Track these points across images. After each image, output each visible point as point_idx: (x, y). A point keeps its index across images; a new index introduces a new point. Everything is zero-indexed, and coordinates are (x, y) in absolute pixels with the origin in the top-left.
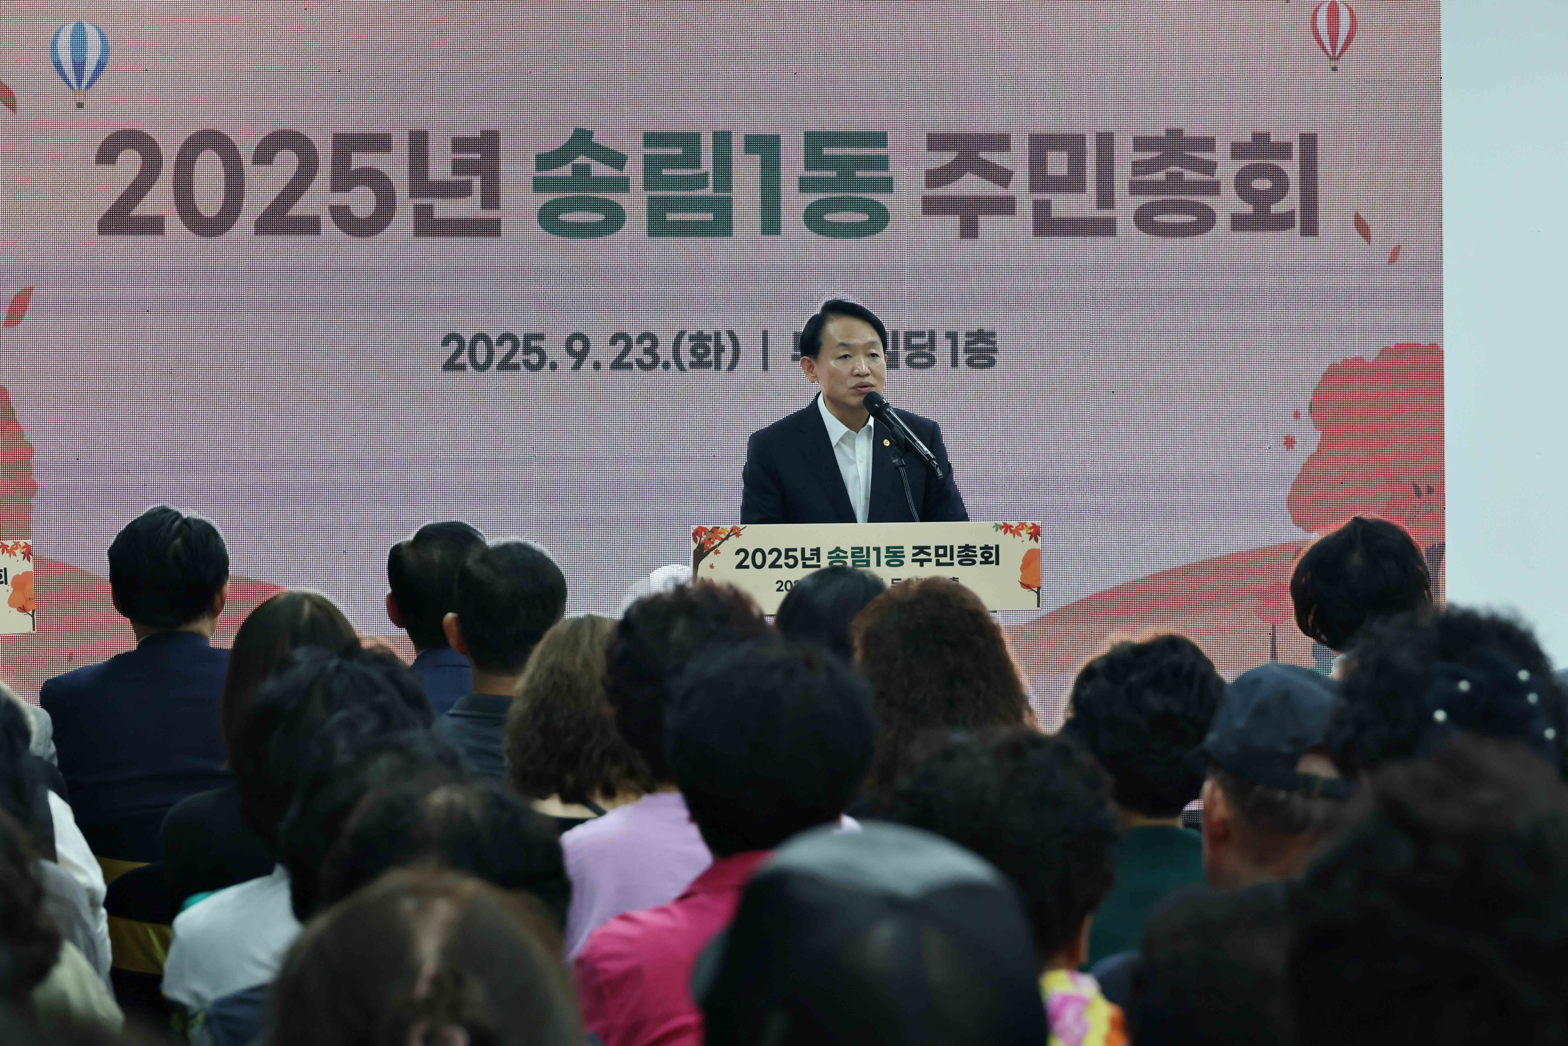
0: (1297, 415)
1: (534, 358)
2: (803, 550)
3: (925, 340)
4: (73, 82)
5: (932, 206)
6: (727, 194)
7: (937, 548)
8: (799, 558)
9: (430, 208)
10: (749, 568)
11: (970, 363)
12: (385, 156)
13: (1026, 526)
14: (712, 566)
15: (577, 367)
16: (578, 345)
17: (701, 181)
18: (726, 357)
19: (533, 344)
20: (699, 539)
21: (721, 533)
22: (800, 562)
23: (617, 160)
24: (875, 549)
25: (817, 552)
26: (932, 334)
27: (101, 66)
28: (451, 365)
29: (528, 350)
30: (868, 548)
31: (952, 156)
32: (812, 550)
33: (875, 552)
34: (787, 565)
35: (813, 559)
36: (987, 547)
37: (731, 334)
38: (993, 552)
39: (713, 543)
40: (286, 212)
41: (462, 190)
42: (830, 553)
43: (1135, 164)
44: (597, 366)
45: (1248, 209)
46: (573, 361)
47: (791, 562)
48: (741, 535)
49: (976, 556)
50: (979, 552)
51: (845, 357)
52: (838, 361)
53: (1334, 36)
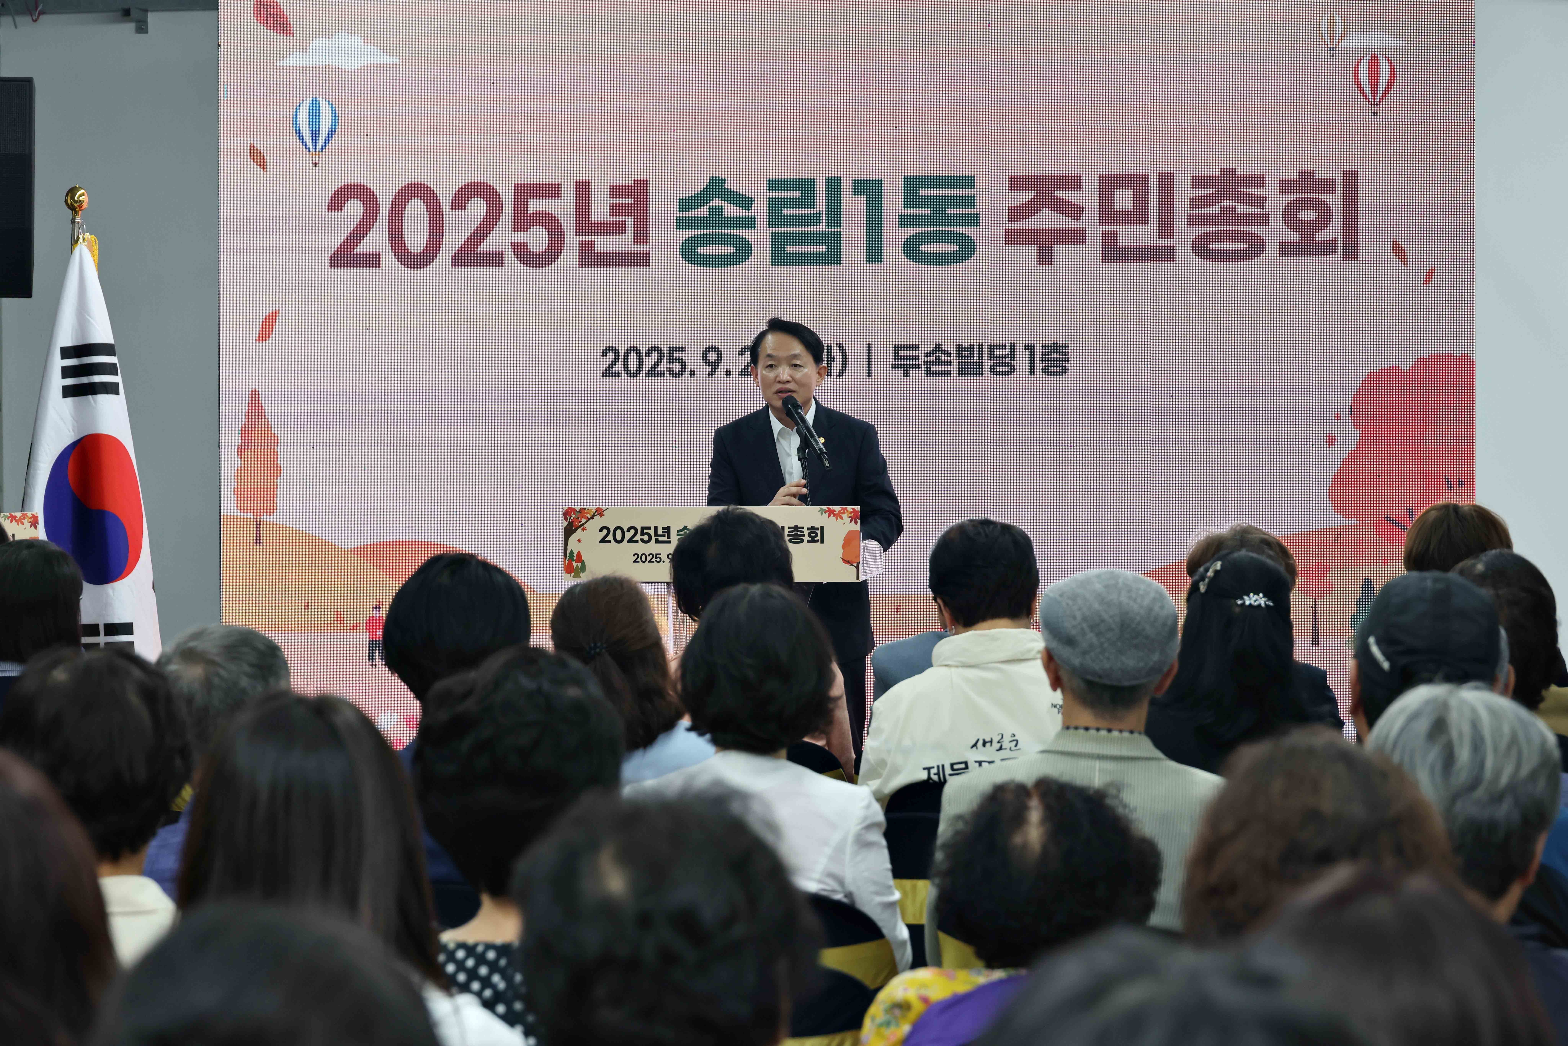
0: (1338, 417)
1: (676, 367)
2: (656, 528)
3: (1007, 351)
4: (311, 146)
5: (1012, 238)
6: (837, 230)
8: (653, 535)
9: (592, 243)
10: (610, 543)
11: (1045, 371)
12: (556, 201)
14: (579, 541)
15: (711, 374)
16: (712, 356)
17: (815, 219)
19: (676, 355)
20: (569, 518)
21: (587, 513)
22: (654, 539)
23: (746, 202)
25: (667, 530)
26: (1013, 347)
27: (331, 133)
28: (608, 373)
29: (671, 360)
31: (1031, 195)
32: (663, 528)
34: (642, 540)
35: (664, 536)
36: (813, 528)
37: (841, 347)
38: (819, 532)
39: (580, 522)
40: (477, 248)
41: (618, 229)
42: (678, 531)
43: (1192, 199)
44: (728, 373)
45: (1295, 237)
46: (708, 369)
47: (646, 538)
48: (604, 515)
49: (804, 535)
50: (806, 532)
51: (771, 366)
52: (767, 369)
53: (1374, 85)
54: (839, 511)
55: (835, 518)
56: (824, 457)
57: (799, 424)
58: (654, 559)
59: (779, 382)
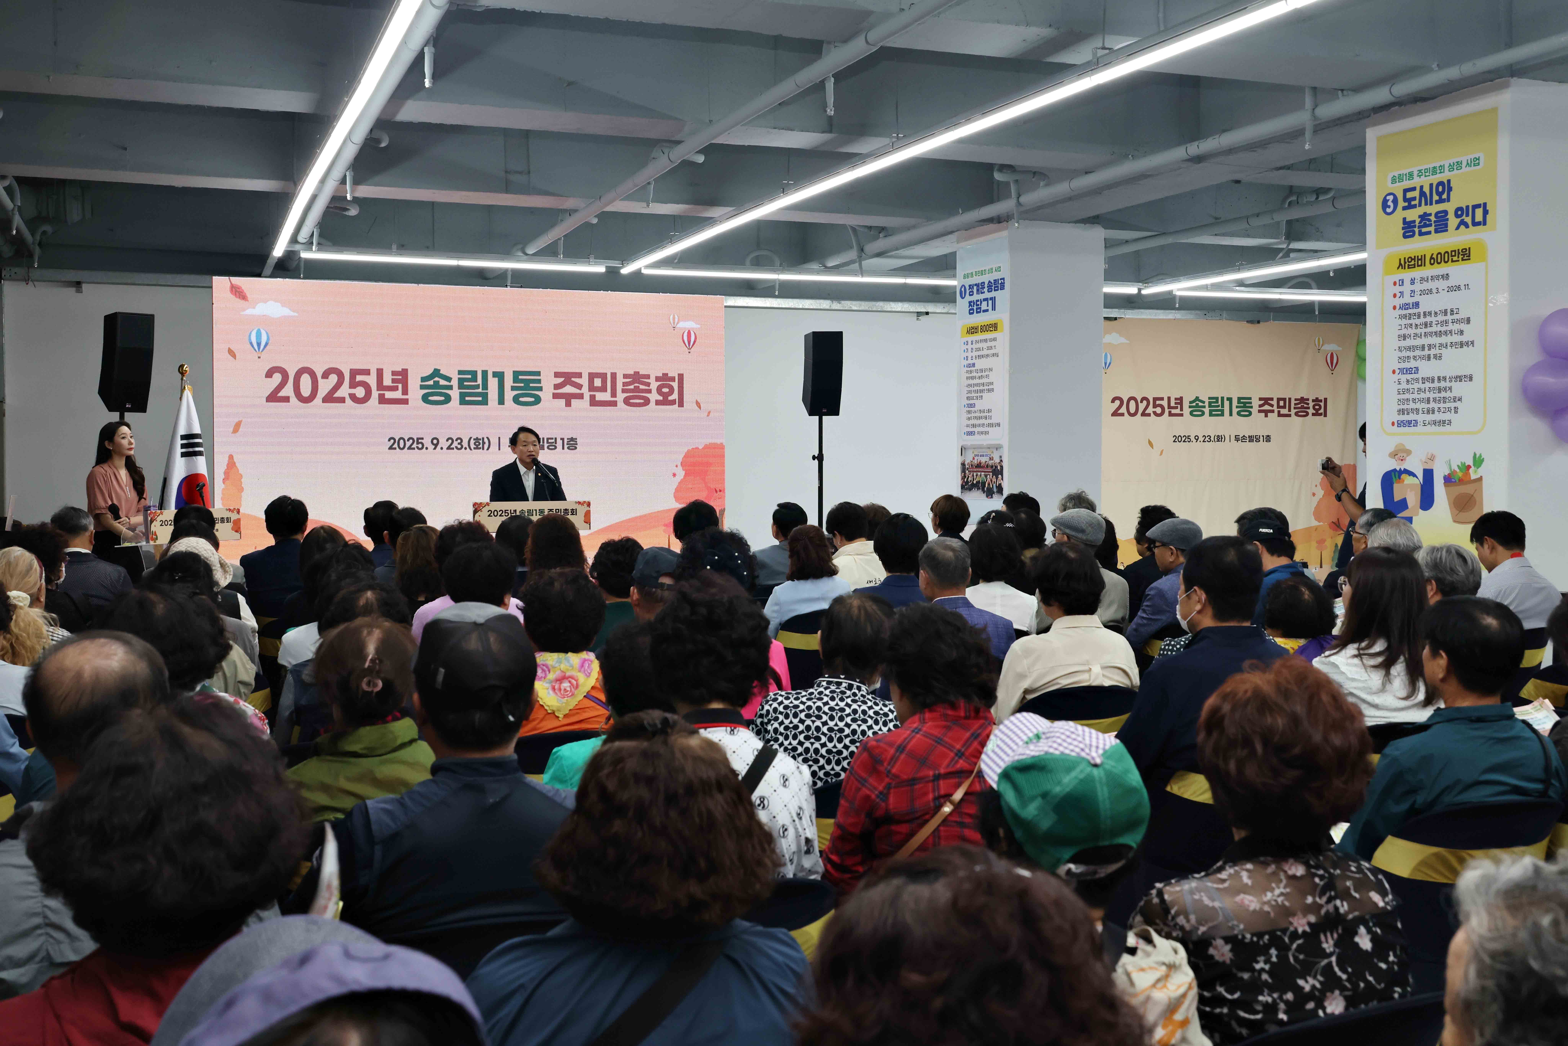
0: (677, 466)
1: (420, 446)
3: (553, 441)
5: (556, 396)
6: (486, 391)
9: (384, 394)
11: (568, 448)
12: (368, 376)
15: (435, 449)
17: (478, 387)
18: (486, 446)
19: (420, 441)
23: (449, 379)
26: (556, 439)
28: (391, 448)
29: (418, 443)
31: (562, 379)
37: (487, 438)
40: (333, 395)
41: (395, 389)
43: (623, 383)
44: (442, 448)
45: (661, 398)
46: (434, 447)
51: (525, 445)
52: (523, 447)
53: (689, 342)
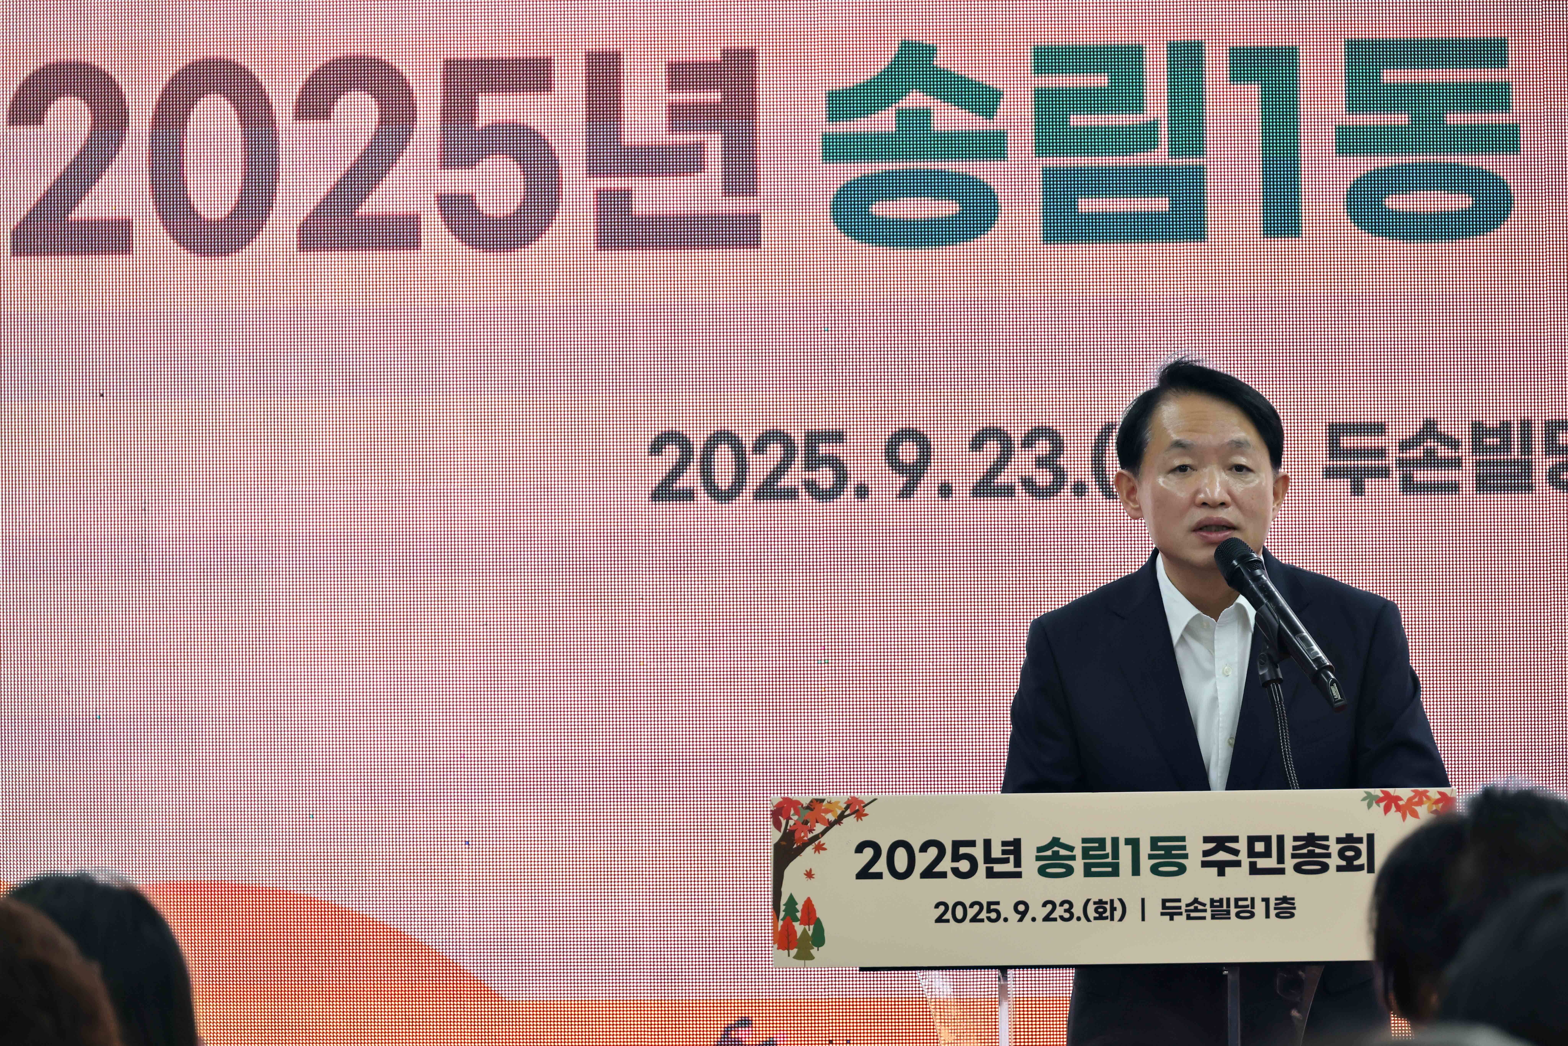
2: (987, 843)
7: (1252, 840)
8: (980, 858)
13: (1428, 798)
14: (809, 875)
20: (784, 822)
21: (827, 811)
22: (982, 868)
24: (1128, 841)
25: (1014, 847)
30: (1115, 841)
32: (1004, 844)
33: (1130, 847)
34: (956, 872)
35: (1006, 861)
36: (1349, 838)
38: (1363, 847)
39: (811, 831)
42: (1040, 850)
47: (964, 866)
48: (866, 815)
49: (1328, 856)
50: (1334, 848)
51: (1183, 469)
52: (1171, 476)
54: (1410, 800)
55: (1399, 814)
56: (1328, 677)
57: (1262, 603)
58: (984, 915)
59: (1204, 504)
